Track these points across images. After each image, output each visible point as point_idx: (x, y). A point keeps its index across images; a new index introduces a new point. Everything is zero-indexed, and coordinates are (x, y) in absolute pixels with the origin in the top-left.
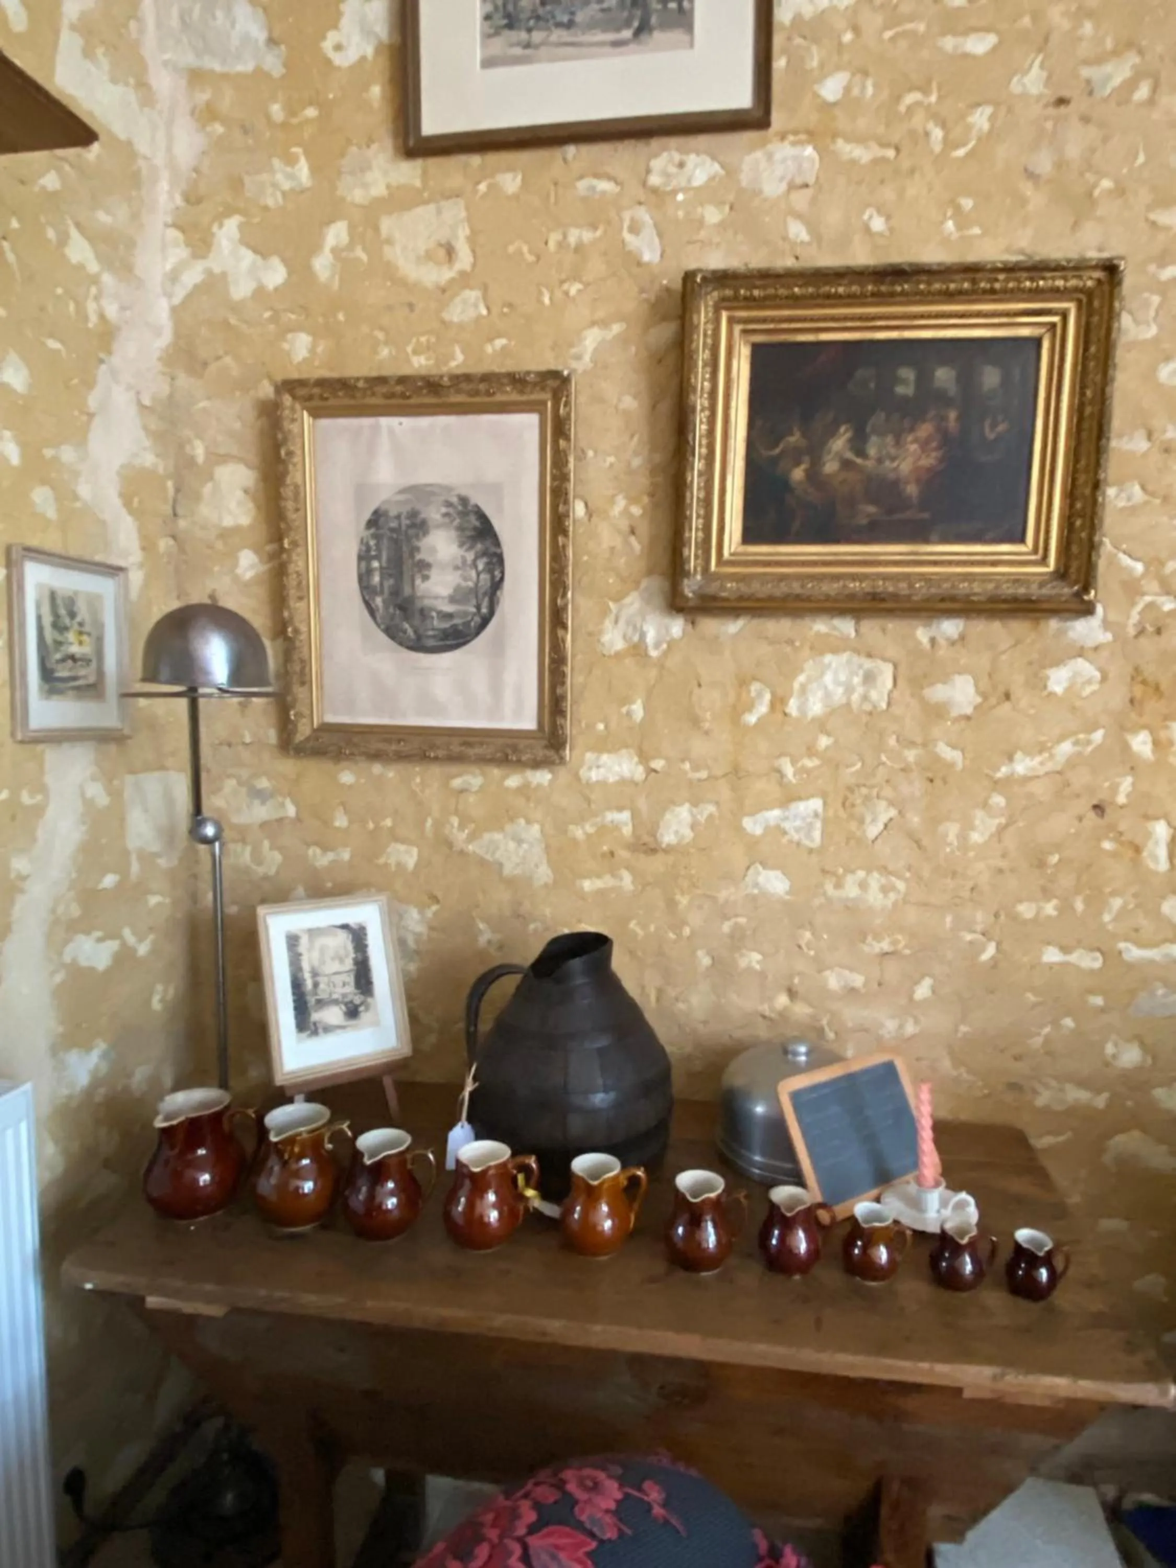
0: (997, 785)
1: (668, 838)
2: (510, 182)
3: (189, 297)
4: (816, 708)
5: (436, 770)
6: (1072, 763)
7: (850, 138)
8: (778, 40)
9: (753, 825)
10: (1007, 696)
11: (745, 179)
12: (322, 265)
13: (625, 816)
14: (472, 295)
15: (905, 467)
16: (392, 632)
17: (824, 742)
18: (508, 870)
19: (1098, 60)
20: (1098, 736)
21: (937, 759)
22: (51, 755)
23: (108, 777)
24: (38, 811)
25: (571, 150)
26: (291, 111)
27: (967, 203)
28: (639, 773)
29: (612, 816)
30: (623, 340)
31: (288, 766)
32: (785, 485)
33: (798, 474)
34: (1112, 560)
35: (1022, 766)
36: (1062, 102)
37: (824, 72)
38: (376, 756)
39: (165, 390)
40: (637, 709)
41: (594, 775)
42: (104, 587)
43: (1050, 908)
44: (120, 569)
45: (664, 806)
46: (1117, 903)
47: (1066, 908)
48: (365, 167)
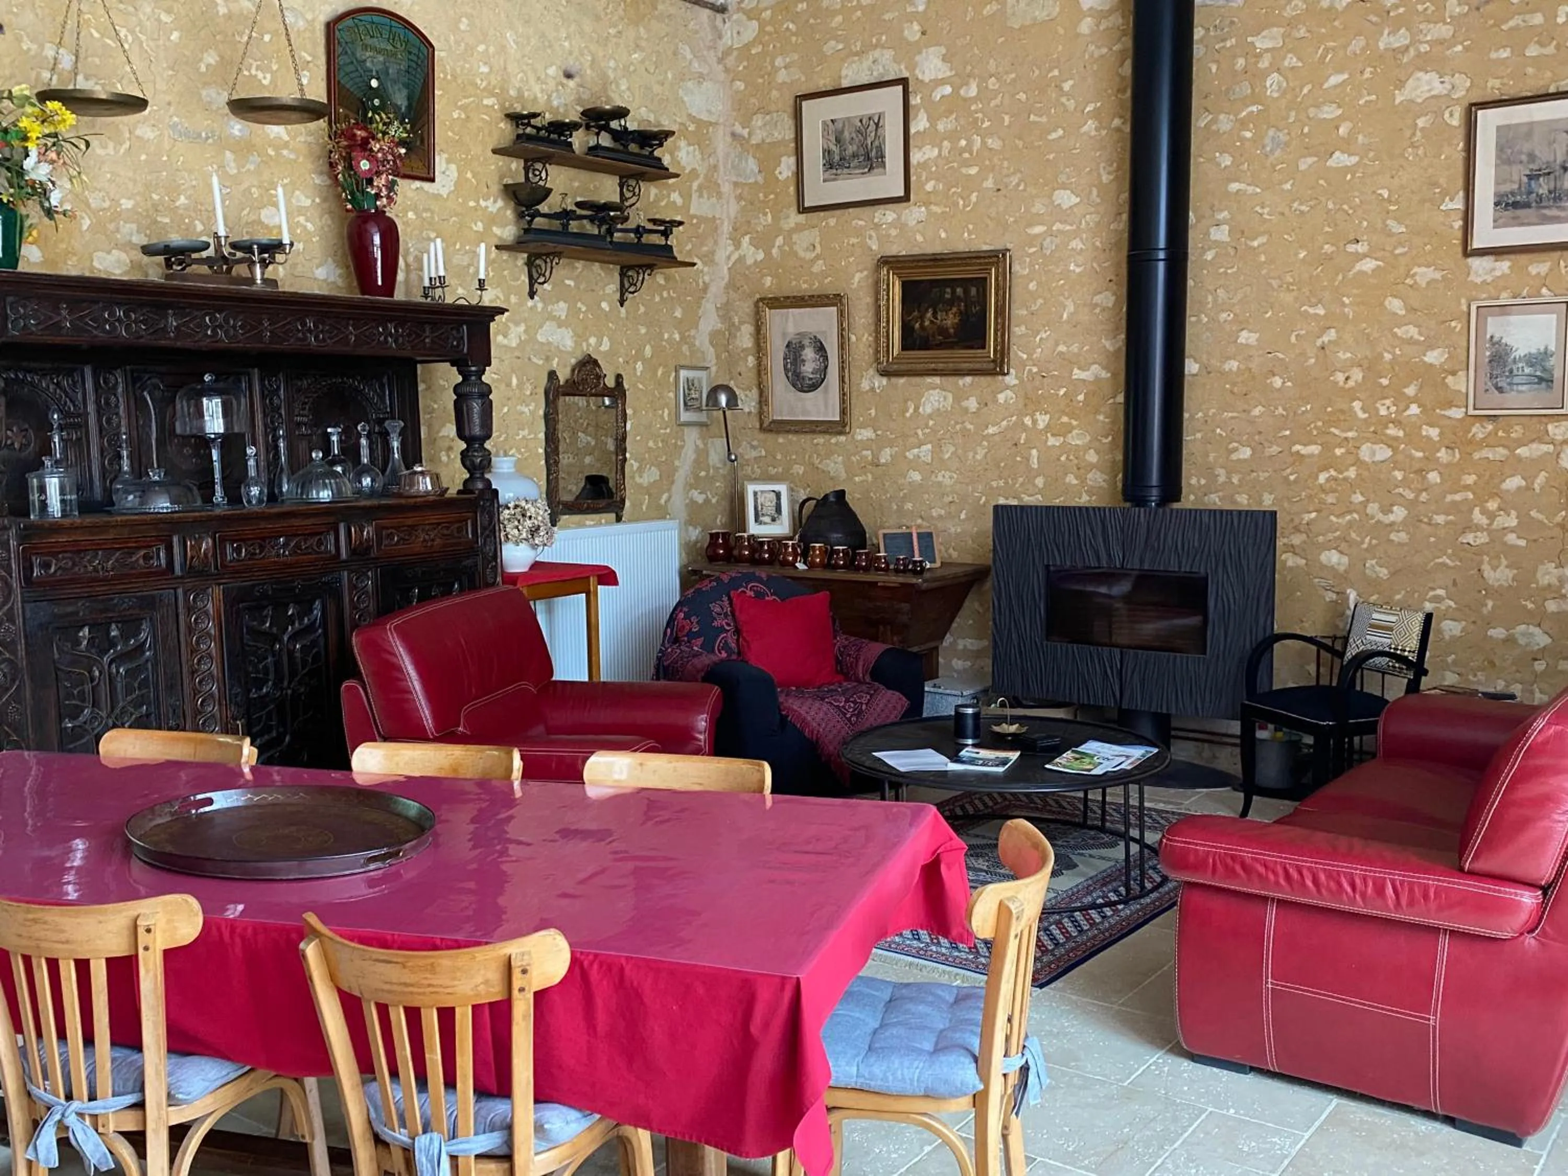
0: (985, 437)
1: (883, 461)
2: (832, 222)
3: (734, 264)
4: (929, 410)
5: (809, 437)
6: (1008, 428)
7: (936, 204)
8: (912, 171)
9: (910, 455)
10: (986, 404)
11: (903, 218)
12: (775, 251)
13: (869, 452)
14: (821, 262)
15: (949, 322)
16: (794, 386)
17: (931, 423)
18: (832, 474)
19: (1008, 176)
20: (1014, 418)
21: (965, 428)
22: (686, 429)
23: (703, 438)
24: (683, 447)
25: (851, 210)
26: (766, 197)
27: (971, 227)
28: (873, 436)
29: (864, 452)
30: (867, 276)
31: (762, 436)
32: (913, 328)
33: (917, 325)
34: (1016, 354)
35: (991, 430)
36: (999, 190)
37: (928, 180)
38: (788, 432)
39: (724, 300)
40: (873, 412)
41: (859, 438)
42: (702, 374)
43: (1001, 483)
44: (707, 368)
45: (881, 449)
46: (1021, 480)
47: (1006, 483)
48: (788, 217)
